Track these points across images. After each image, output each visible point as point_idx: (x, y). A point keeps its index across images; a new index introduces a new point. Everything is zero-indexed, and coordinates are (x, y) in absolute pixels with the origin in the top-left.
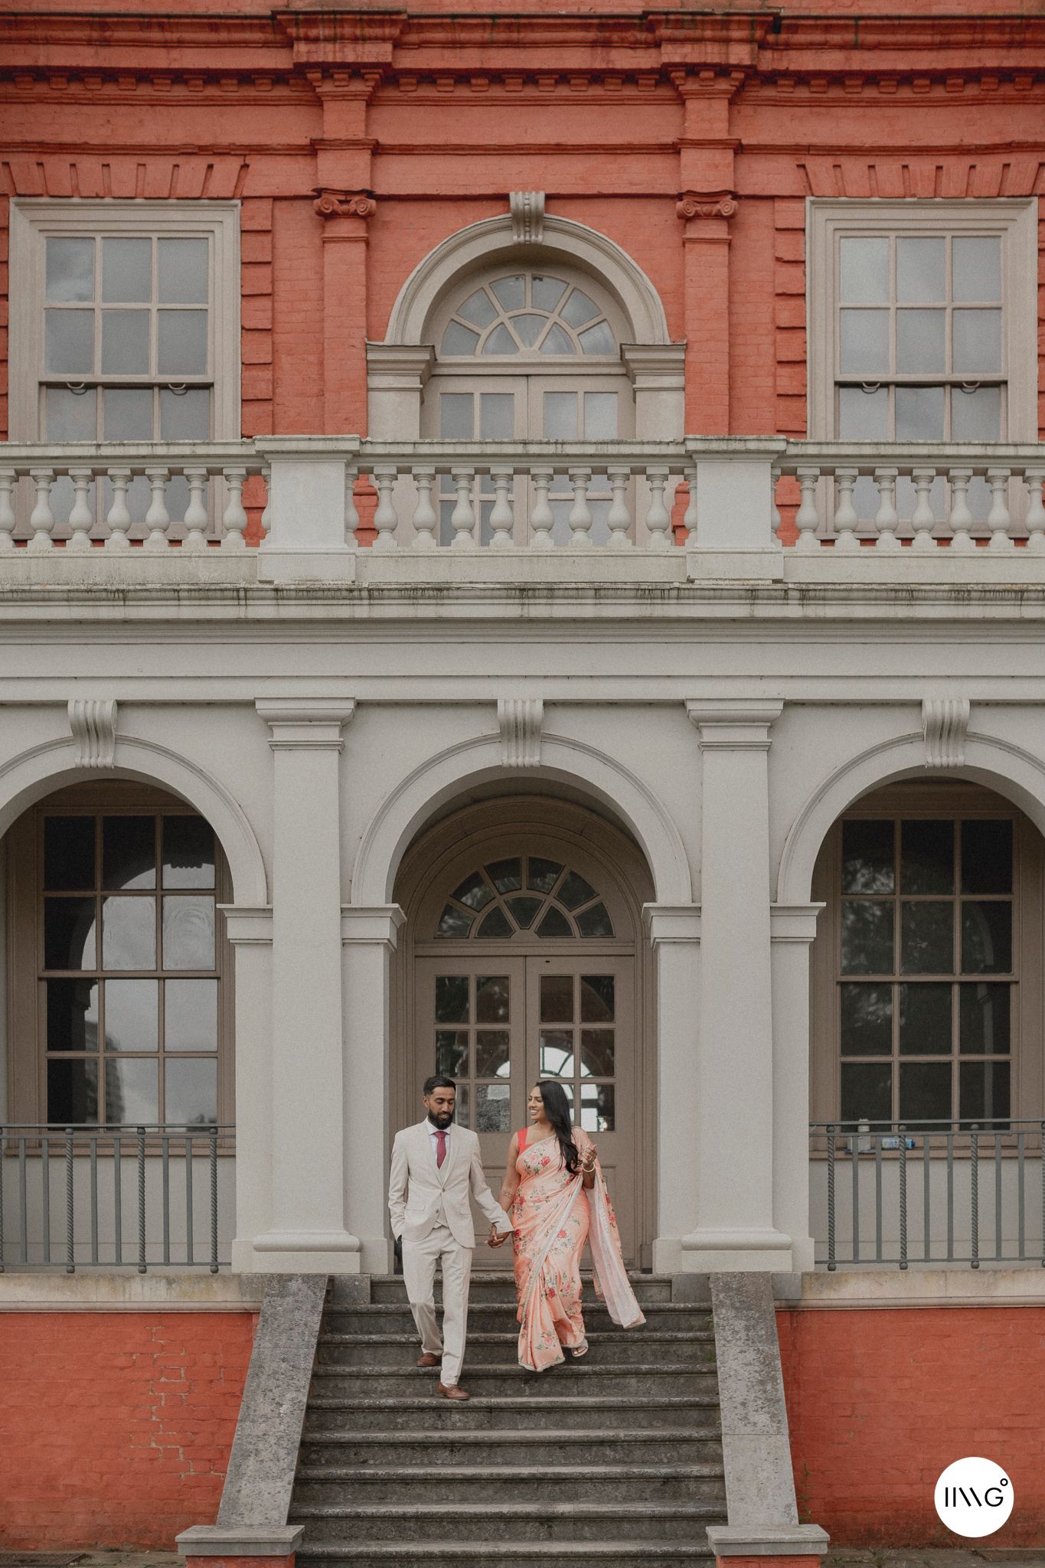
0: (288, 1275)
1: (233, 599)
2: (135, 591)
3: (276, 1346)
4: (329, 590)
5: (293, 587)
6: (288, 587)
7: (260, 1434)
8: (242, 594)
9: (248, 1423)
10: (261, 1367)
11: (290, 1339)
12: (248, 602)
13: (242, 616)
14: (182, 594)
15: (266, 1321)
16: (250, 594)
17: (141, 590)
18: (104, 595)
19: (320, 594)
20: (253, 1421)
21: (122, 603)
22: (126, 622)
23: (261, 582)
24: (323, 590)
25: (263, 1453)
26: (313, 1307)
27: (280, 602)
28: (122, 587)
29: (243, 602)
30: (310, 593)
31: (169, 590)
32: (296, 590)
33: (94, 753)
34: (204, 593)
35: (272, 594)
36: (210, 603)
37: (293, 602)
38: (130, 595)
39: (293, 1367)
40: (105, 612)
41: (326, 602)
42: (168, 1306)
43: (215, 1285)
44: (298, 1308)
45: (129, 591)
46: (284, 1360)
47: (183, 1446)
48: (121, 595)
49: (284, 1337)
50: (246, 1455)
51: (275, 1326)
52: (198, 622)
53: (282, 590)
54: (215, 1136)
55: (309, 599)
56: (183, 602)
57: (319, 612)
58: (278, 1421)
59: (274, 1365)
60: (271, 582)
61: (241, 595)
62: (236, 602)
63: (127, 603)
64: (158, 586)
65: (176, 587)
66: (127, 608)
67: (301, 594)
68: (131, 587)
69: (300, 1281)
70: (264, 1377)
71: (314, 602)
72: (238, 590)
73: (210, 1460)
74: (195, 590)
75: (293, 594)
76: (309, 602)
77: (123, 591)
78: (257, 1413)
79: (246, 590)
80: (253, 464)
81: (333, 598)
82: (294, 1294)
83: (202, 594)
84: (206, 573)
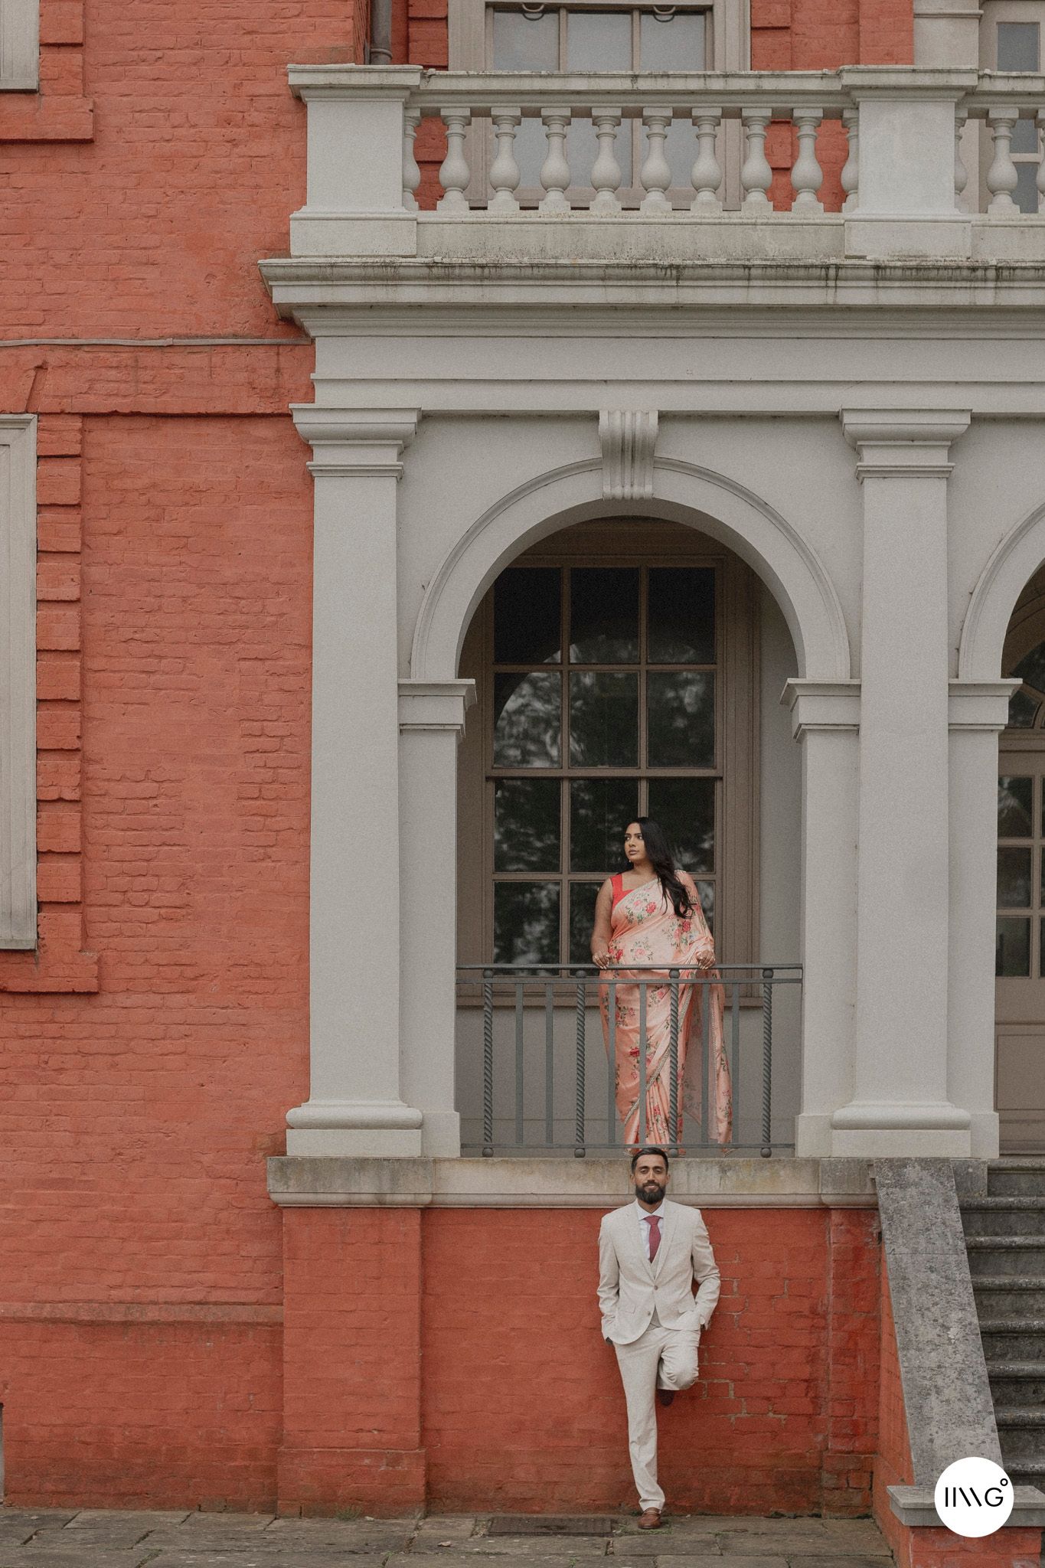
0: (899, 1160)
1: (819, 279)
2: (694, 267)
3: (915, 1252)
4: (946, 268)
5: (899, 264)
6: (892, 264)
7: (933, 1366)
8: (832, 272)
9: (912, 1352)
10: (904, 1278)
11: (929, 1241)
12: (839, 283)
13: (830, 301)
14: (754, 272)
15: (891, 1219)
16: (842, 273)
17: (701, 266)
18: (652, 272)
19: (933, 273)
20: (919, 1350)
21: (674, 283)
22: (676, 308)
23: (847, 257)
24: (938, 268)
25: (946, 1391)
26: (946, 1201)
27: (881, 284)
28: (677, 261)
29: (831, 283)
30: (920, 273)
31: (738, 266)
32: (903, 268)
33: (627, 481)
34: (784, 272)
35: (871, 273)
36: (790, 283)
37: (897, 284)
38: (687, 272)
39: (947, 1278)
40: (652, 296)
41: (940, 284)
42: (720, 1199)
43: (782, 1173)
44: (929, 1203)
45: (685, 267)
46: (932, 1270)
47: (734, 1380)
48: (674, 272)
49: (922, 1240)
50: (925, 1394)
51: (905, 1225)
52: (770, 309)
53: (885, 268)
54: (768, 980)
55: (919, 280)
56: (754, 283)
57: (930, 297)
58: (950, 1349)
59: (922, 1276)
60: (863, 257)
61: (829, 274)
62: (823, 283)
63: (681, 283)
64: (723, 261)
65: (747, 263)
66: (681, 290)
67: (908, 273)
68: (688, 262)
69: (918, 1168)
70: (913, 1291)
71: (925, 284)
72: (827, 267)
73: (768, 1399)
74: (771, 267)
75: (899, 273)
76: (918, 284)
77: (678, 267)
78: (920, 1338)
79: (838, 267)
80: (833, 104)
81: (950, 279)
82: (916, 1185)
83: (780, 271)
84: (776, 246)
